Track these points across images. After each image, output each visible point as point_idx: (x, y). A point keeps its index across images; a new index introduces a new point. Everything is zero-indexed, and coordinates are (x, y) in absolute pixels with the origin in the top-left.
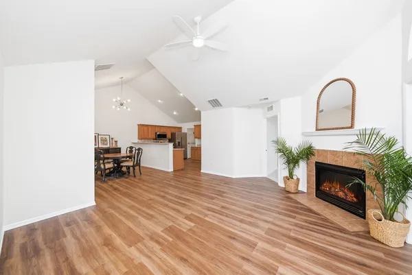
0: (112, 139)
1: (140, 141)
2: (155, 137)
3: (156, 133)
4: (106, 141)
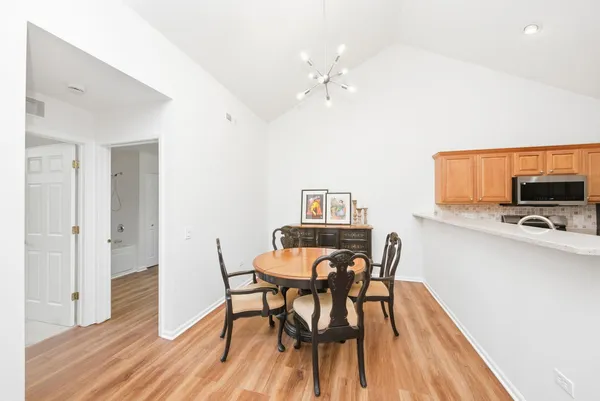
0: (354, 203)
2: (508, 198)
3: (514, 180)
4: (343, 207)
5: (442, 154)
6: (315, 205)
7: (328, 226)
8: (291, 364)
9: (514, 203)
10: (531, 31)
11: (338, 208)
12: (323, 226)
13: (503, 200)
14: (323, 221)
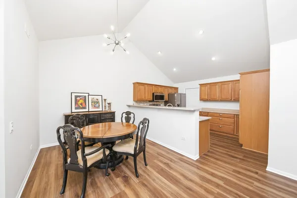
0: (105, 100)
1: (136, 104)
2: (151, 99)
3: (153, 94)
4: (98, 102)
5: (138, 83)
6: (81, 101)
7: (90, 113)
8: (118, 176)
9: (153, 101)
10: (159, 53)
11: (95, 103)
12: (87, 113)
13: (150, 100)
14: (87, 110)
